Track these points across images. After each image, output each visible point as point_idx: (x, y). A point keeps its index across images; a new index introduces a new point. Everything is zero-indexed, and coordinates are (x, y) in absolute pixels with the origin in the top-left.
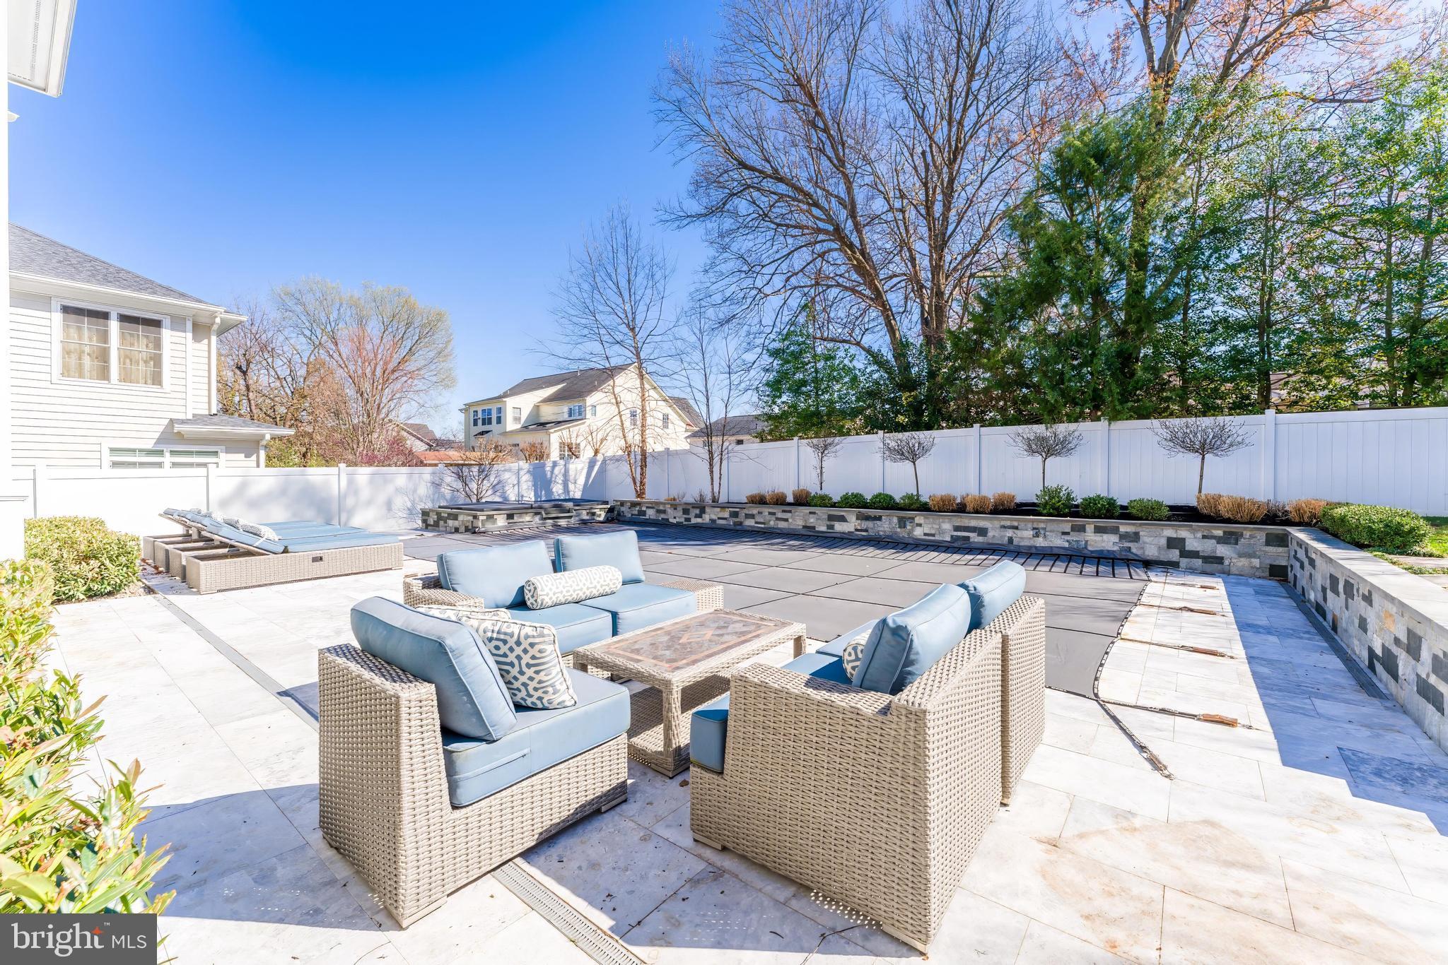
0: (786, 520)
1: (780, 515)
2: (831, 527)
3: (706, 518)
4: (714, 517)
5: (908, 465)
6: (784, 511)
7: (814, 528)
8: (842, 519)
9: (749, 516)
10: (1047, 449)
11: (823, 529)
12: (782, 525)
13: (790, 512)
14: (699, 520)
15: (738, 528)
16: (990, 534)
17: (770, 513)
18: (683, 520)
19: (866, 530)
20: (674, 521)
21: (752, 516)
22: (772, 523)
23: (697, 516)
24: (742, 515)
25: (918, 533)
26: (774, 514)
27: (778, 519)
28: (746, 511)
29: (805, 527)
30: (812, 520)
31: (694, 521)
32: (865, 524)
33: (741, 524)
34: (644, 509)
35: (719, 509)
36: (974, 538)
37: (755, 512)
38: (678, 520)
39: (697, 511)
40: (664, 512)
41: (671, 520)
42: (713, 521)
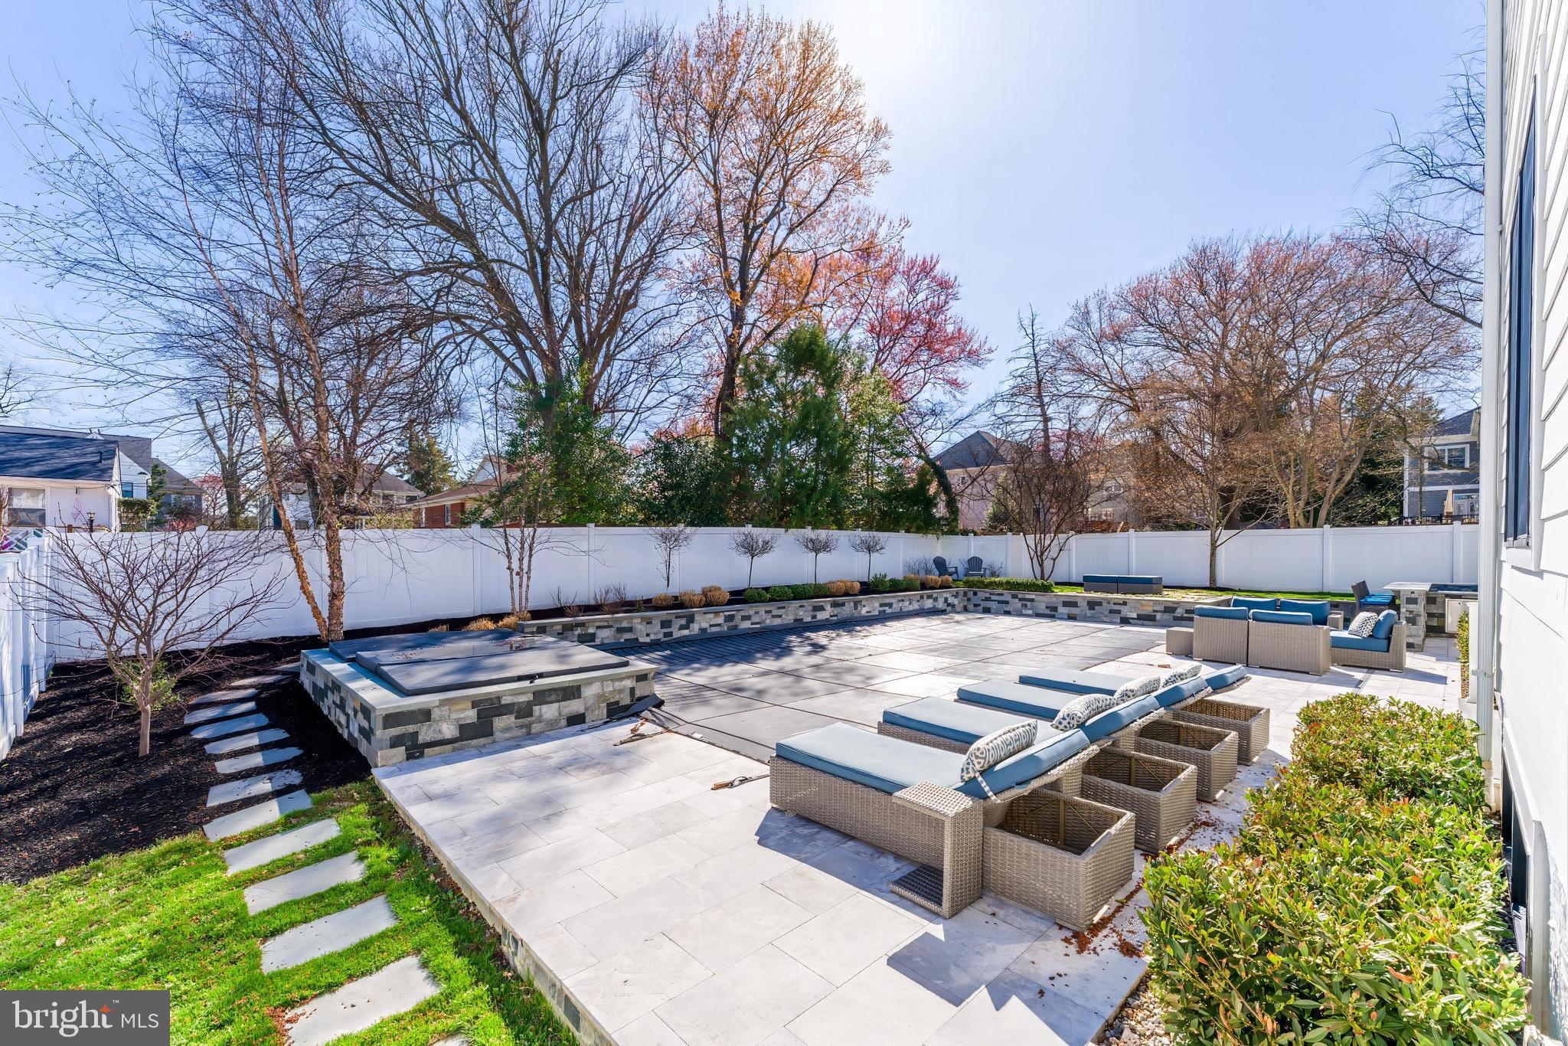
0: (780, 616)
1: (775, 612)
2: (814, 617)
3: (695, 628)
4: (705, 625)
5: (746, 558)
6: (779, 608)
7: (802, 620)
8: (822, 608)
9: (744, 618)
10: (817, 547)
11: (809, 619)
12: (777, 622)
13: (784, 607)
14: (685, 632)
15: (734, 632)
16: (894, 606)
17: (766, 612)
18: (660, 636)
20: (648, 640)
21: (748, 618)
22: (768, 622)
23: (682, 628)
24: (738, 617)
25: (864, 611)
26: (770, 612)
27: (774, 616)
28: (743, 613)
29: (796, 620)
30: (801, 613)
31: (677, 634)
32: (836, 610)
33: (736, 627)
34: (591, 630)
35: (712, 615)
36: (888, 610)
37: (751, 612)
38: (652, 637)
39: (683, 622)
40: (630, 630)
41: (641, 640)
42: (703, 630)
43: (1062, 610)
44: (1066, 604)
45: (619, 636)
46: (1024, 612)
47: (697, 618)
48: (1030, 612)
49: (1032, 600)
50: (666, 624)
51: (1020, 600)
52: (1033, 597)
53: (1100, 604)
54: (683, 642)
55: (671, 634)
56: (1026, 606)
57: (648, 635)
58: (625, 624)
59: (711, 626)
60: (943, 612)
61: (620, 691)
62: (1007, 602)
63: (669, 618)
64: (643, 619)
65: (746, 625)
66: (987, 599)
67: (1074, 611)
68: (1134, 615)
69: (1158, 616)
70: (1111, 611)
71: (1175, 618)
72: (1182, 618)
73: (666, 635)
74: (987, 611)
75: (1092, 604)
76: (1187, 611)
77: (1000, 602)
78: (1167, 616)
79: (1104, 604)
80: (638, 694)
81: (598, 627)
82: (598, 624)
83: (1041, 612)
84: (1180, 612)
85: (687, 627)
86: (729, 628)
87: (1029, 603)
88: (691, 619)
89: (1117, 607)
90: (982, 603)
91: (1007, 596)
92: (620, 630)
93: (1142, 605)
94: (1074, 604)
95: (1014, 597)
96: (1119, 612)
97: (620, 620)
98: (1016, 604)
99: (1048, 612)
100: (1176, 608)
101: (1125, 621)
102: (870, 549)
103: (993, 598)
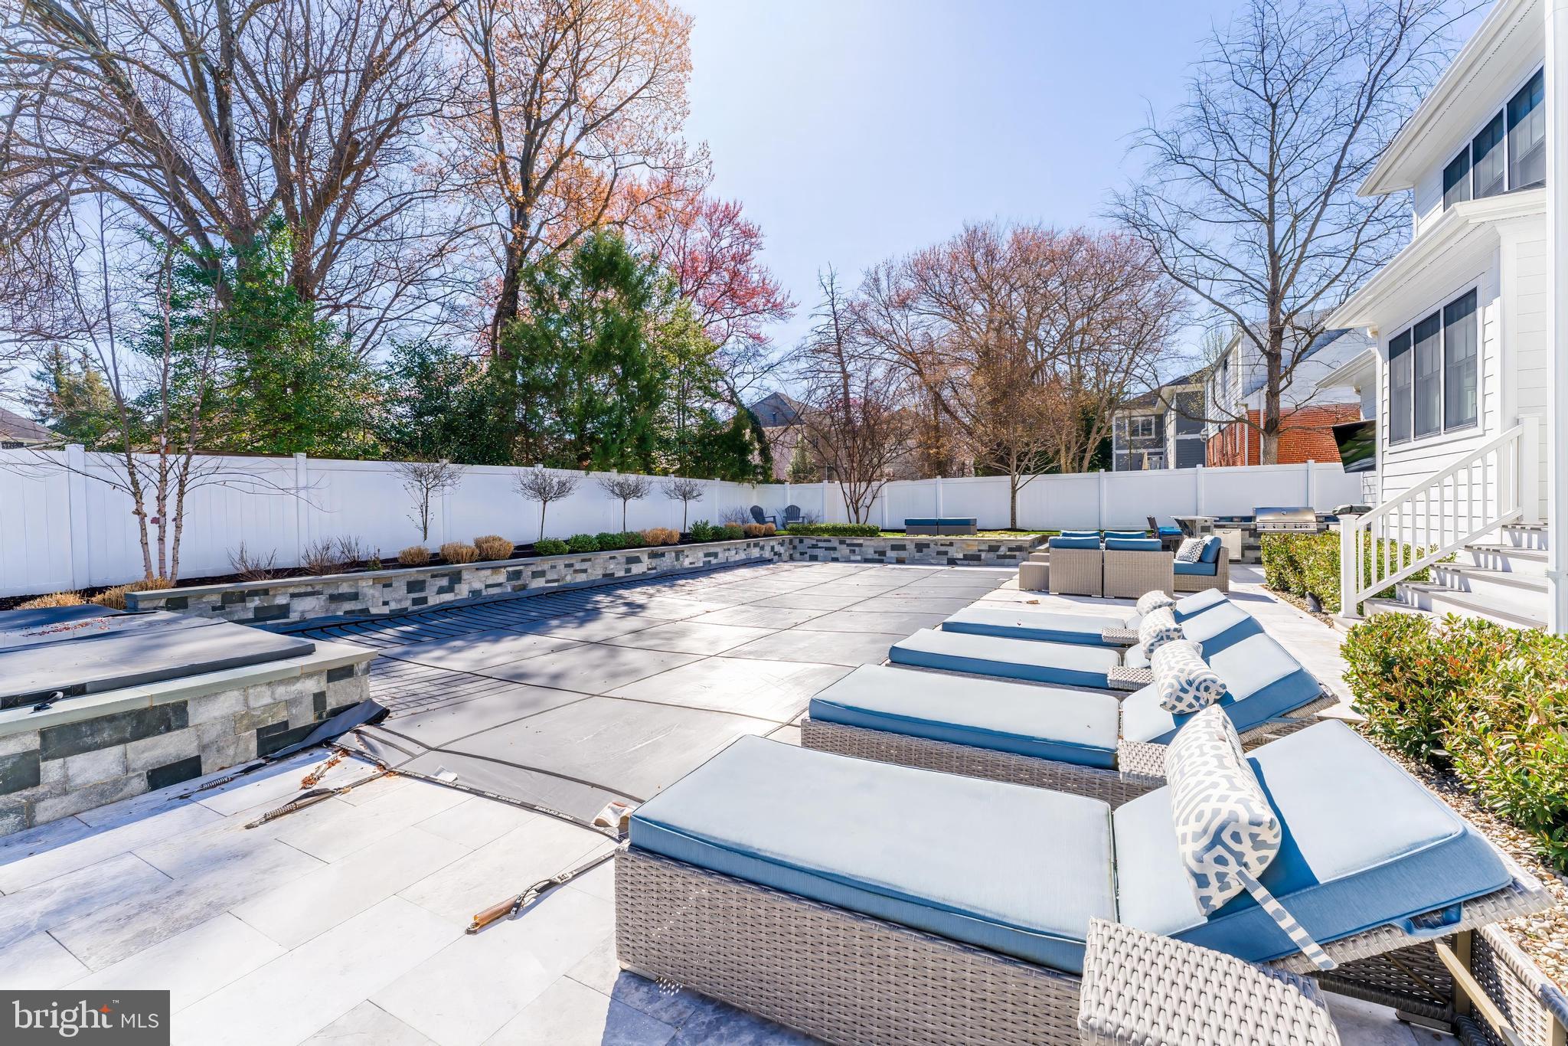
0: (585, 571)
1: (578, 566)
2: (628, 570)
3: (463, 591)
4: (478, 585)
5: (537, 504)
6: (583, 560)
7: (613, 574)
8: (637, 560)
9: (535, 575)
11: (622, 574)
12: (581, 578)
13: (590, 560)
14: (448, 597)
15: (522, 594)
16: (720, 555)
17: (567, 566)
18: (407, 604)
19: (655, 568)
20: (386, 610)
21: (542, 574)
22: (568, 578)
23: (441, 590)
24: (527, 572)
25: (686, 563)
26: (571, 565)
27: (576, 571)
28: (534, 568)
29: (605, 575)
30: (612, 567)
31: (434, 600)
32: (655, 562)
33: (524, 587)
34: (281, 600)
35: (488, 572)
36: (714, 561)
37: (546, 566)
38: (393, 606)
39: (445, 582)
40: (355, 597)
41: (374, 611)
42: (475, 593)
43: (891, 554)
44: (894, 548)
45: (333, 606)
46: (853, 558)
47: (465, 575)
48: (859, 558)
49: (860, 545)
50: (413, 586)
51: (848, 545)
52: (860, 541)
53: (927, 546)
54: (444, 610)
55: (424, 600)
56: (854, 551)
57: (386, 603)
58: (345, 588)
59: (487, 586)
60: (770, 561)
61: (290, 703)
62: (835, 549)
63: (421, 577)
64: (376, 580)
65: (539, 583)
66: (814, 547)
67: (902, 554)
68: (961, 556)
69: (983, 555)
70: (939, 553)
71: (999, 557)
72: (1005, 557)
73: (415, 602)
74: (813, 558)
75: (920, 547)
76: (1010, 549)
77: (827, 549)
78: (992, 555)
79: (932, 546)
80: (332, 703)
81: (293, 596)
82: (291, 590)
83: (870, 557)
84: (1003, 550)
85: (450, 589)
86: (514, 588)
87: (857, 549)
88: (456, 578)
89: (943, 549)
90: (809, 551)
91: (835, 542)
92: (333, 598)
93: (968, 545)
94: (903, 548)
95: (842, 542)
96: (946, 553)
97: (336, 583)
98: (844, 550)
99: (876, 556)
100: (999, 547)
101: (952, 562)
102: (686, 496)
103: (821, 544)
